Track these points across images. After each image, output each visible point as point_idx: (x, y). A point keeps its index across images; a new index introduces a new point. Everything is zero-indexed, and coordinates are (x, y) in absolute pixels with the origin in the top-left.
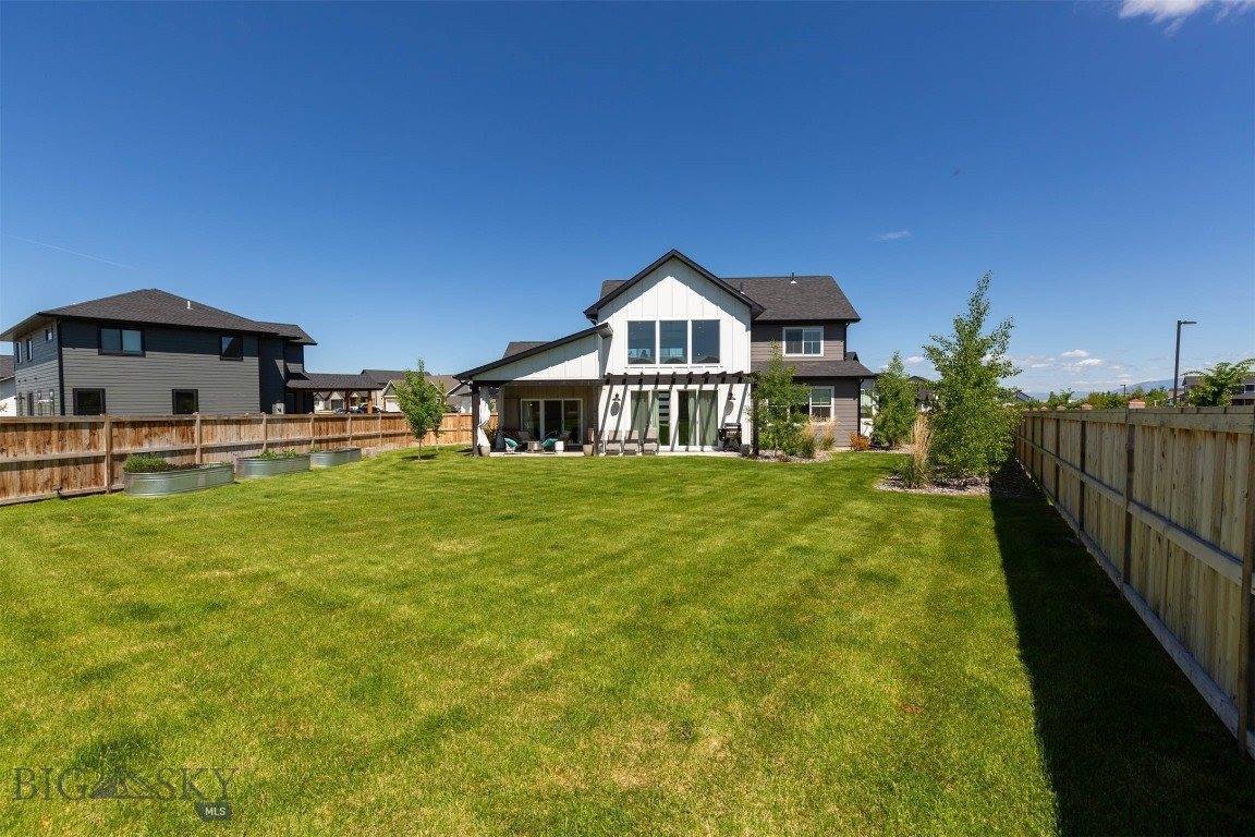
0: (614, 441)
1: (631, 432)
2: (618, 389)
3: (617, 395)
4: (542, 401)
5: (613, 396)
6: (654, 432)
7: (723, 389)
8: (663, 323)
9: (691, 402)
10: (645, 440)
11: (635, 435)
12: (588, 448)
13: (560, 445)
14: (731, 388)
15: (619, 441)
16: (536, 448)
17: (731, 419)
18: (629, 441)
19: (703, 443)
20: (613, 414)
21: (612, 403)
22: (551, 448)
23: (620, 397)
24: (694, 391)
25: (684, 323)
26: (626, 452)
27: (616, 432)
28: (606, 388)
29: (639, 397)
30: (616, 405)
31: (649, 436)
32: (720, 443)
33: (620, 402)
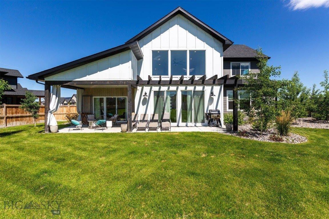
0: (143, 121)
1: (154, 115)
2: (147, 89)
3: (146, 94)
4: (105, 98)
5: (143, 94)
6: (167, 115)
7: (208, 89)
8: (172, 52)
9: (189, 97)
10: (162, 120)
11: (156, 117)
12: (125, 127)
13: (109, 123)
14: (212, 89)
15: (146, 121)
16: (94, 125)
17: (212, 107)
18: (152, 120)
19: (196, 121)
20: (143, 104)
21: (143, 98)
22: (104, 125)
23: (148, 94)
24: (191, 91)
25: (185, 52)
26: (151, 129)
27: (145, 115)
28: (139, 88)
29: (158, 94)
30: (145, 99)
31: (165, 117)
32: (206, 121)
33: (147, 97)
